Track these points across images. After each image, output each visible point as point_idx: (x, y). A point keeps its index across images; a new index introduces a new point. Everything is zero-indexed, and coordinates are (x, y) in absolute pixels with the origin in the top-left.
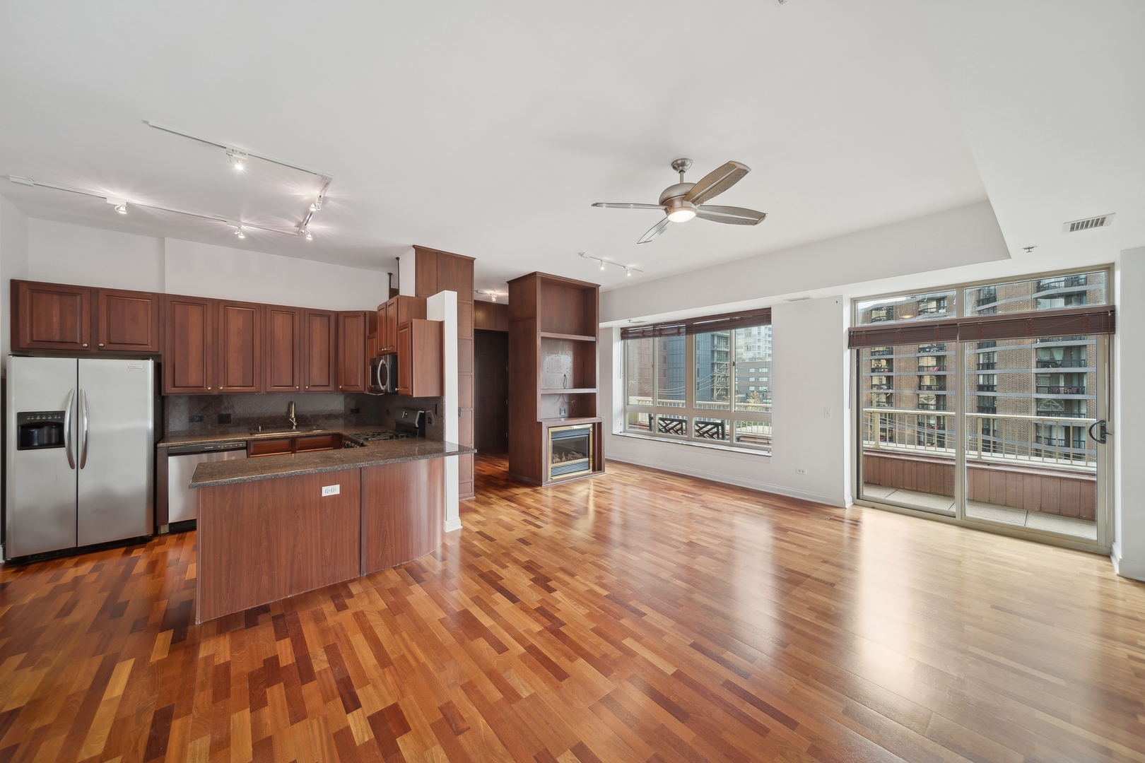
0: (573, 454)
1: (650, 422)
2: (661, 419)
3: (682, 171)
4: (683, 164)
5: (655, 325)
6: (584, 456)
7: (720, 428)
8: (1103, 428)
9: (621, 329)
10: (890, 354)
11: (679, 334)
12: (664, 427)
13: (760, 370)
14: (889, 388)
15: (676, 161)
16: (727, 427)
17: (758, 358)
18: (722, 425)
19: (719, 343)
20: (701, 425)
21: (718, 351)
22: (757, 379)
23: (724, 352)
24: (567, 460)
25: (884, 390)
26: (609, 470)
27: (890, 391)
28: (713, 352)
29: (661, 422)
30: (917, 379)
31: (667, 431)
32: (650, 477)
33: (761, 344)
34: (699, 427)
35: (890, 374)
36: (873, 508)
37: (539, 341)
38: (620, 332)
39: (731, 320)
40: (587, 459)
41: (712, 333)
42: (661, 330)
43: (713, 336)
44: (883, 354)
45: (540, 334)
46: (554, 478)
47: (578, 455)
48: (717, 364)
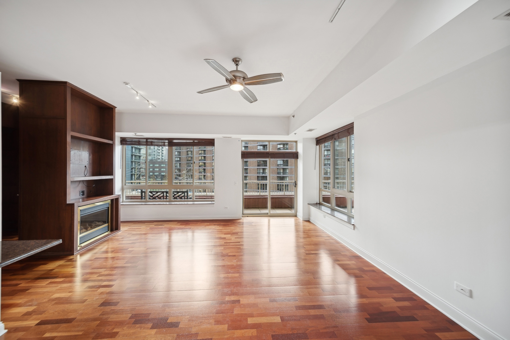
0: (95, 223)
1: (142, 194)
2: (151, 192)
3: (237, 65)
4: (238, 61)
5: (147, 139)
6: (104, 222)
7: (186, 193)
8: (295, 183)
9: (121, 138)
10: (204, 161)
11: (164, 145)
12: (152, 196)
13: (155, 165)
14: (204, 173)
15: (236, 58)
16: (189, 194)
17: (154, 160)
18: (187, 192)
19: (135, 150)
20: (175, 193)
21: (135, 155)
22: (154, 169)
23: (138, 156)
24: (92, 228)
25: (203, 174)
26: (123, 228)
27: (205, 174)
28: (132, 155)
29: (150, 194)
30: (212, 170)
31: (155, 198)
32: (153, 226)
33: (155, 153)
34: (174, 194)
35: (205, 168)
36: (248, 216)
37: (69, 139)
38: (119, 140)
39: (194, 142)
40: (107, 224)
41: (132, 146)
42: (152, 142)
43: (132, 147)
44: (203, 161)
45: (70, 134)
46: (82, 245)
47: (100, 223)
48: (135, 162)
